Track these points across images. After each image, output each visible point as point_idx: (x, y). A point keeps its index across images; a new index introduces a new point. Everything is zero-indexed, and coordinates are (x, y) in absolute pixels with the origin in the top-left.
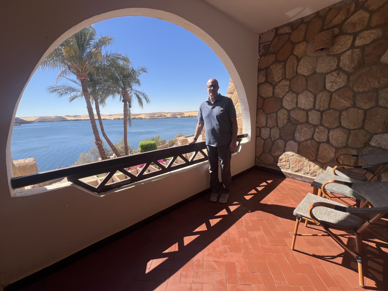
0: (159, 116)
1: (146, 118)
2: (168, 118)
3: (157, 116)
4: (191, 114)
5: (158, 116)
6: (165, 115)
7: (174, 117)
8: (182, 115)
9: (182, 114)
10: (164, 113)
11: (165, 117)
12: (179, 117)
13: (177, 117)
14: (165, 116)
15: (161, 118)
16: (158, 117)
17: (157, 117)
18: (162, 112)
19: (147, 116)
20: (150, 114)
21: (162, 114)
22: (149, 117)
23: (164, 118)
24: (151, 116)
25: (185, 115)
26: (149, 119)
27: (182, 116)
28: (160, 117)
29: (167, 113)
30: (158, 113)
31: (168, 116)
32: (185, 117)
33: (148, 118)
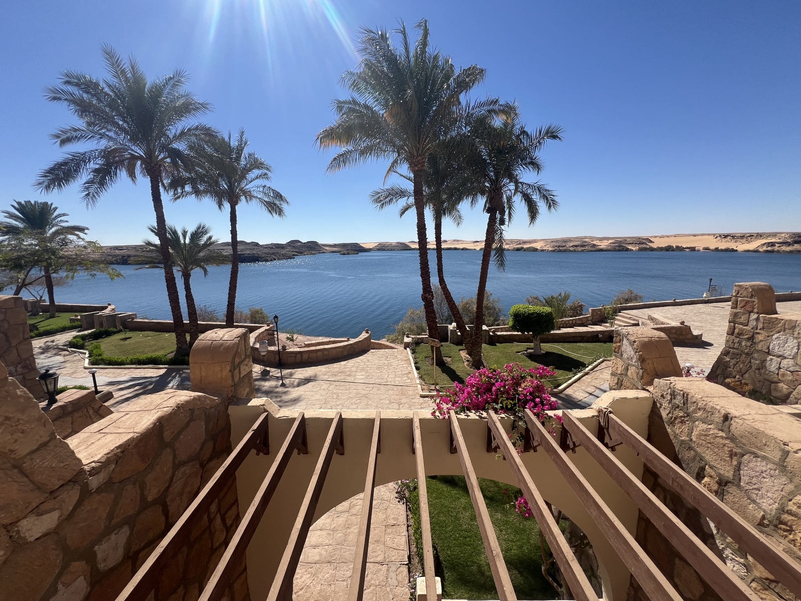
0: (578, 246)
1: (545, 250)
2: (601, 250)
3: (572, 244)
4: (674, 243)
5: (576, 246)
6: (594, 243)
7: (620, 247)
8: (643, 243)
9: (644, 241)
10: (592, 238)
11: (593, 249)
12: (634, 249)
13: (627, 250)
14: (594, 245)
15: (583, 251)
16: (575, 248)
17: (571, 249)
18: (586, 237)
19: (548, 244)
20: (557, 241)
21: (587, 240)
22: (554, 247)
23: (591, 251)
24: (558, 244)
25: (654, 246)
26: (551, 251)
27: (644, 246)
28: (580, 249)
29: (601, 239)
30: (577, 238)
31: (603, 245)
32: (652, 249)
33: (550, 249)
